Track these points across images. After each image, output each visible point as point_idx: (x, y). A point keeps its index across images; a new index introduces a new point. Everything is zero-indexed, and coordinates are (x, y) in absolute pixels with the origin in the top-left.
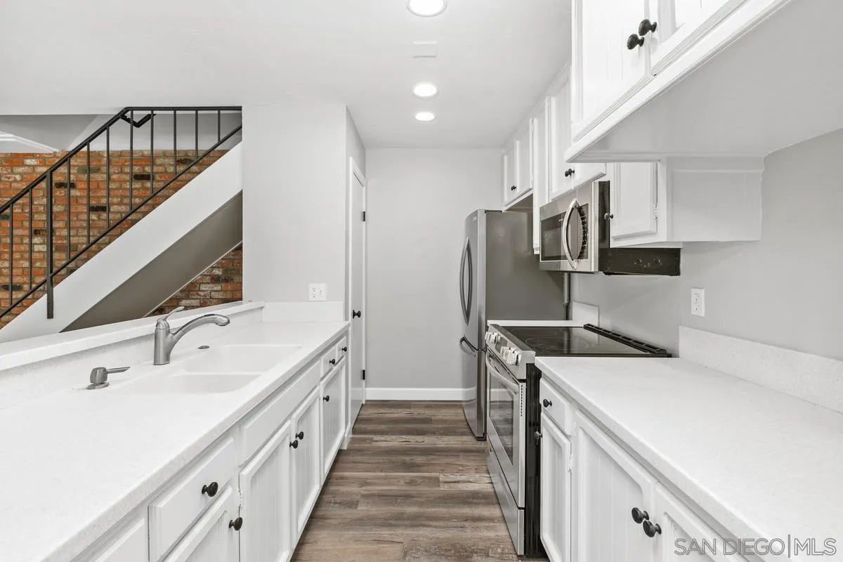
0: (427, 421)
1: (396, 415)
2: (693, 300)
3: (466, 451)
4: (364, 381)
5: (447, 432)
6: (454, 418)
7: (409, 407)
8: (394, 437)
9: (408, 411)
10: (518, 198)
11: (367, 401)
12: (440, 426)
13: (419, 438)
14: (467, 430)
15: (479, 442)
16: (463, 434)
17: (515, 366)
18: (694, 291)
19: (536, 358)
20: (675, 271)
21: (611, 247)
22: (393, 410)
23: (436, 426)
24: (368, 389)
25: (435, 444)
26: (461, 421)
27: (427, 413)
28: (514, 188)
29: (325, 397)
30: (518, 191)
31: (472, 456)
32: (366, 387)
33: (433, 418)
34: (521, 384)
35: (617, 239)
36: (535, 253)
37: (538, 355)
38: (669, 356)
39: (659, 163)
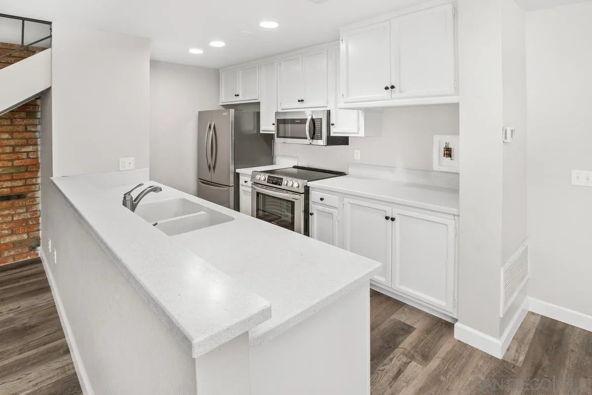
2: (355, 154)
10: (241, 101)
17: (298, 188)
18: (356, 151)
19: (308, 183)
20: (347, 144)
28: (237, 95)
30: (241, 98)
34: (302, 195)
35: (334, 133)
36: (261, 132)
37: (308, 181)
38: (346, 175)
39: (360, 111)
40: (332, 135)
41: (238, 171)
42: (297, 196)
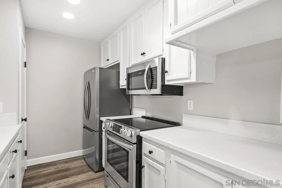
0: (68, 170)
1: (49, 171)
2: (189, 105)
3: (92, 180)
4: (26, 157)
5: (79, 173)
6: (81, 165)
7: (56, 165)
8: (51, 183)
9: (55, 167)
10: (110, 64)
11: (27, 167)
12: (75, 171)
13: (65, 180)
14: (89, 169)
15: (97, 173)
16: (88, 172)
17: (130, 138)
18: (189, 101)
19: (141, 132)
20: (181, 94)
21: (165, 84)
22: (46, 169)
23: (73, 171)
24: (28, 160)
25: (75, 181)
26: (85, 165)
27: (67, 165)
28: (108, 60)
29: (11, 176)
30: (110, 62)
31: (96, 181)
32: (27, 159)
33: (70, 167)
34: (134, 145)
35: (168, 81)
36: (121, 88)
37: (141, 131)
38: (180, 125)
39: (191, 51)
40: (166, 83)
41: (102, 119)
42: (131, 147)
